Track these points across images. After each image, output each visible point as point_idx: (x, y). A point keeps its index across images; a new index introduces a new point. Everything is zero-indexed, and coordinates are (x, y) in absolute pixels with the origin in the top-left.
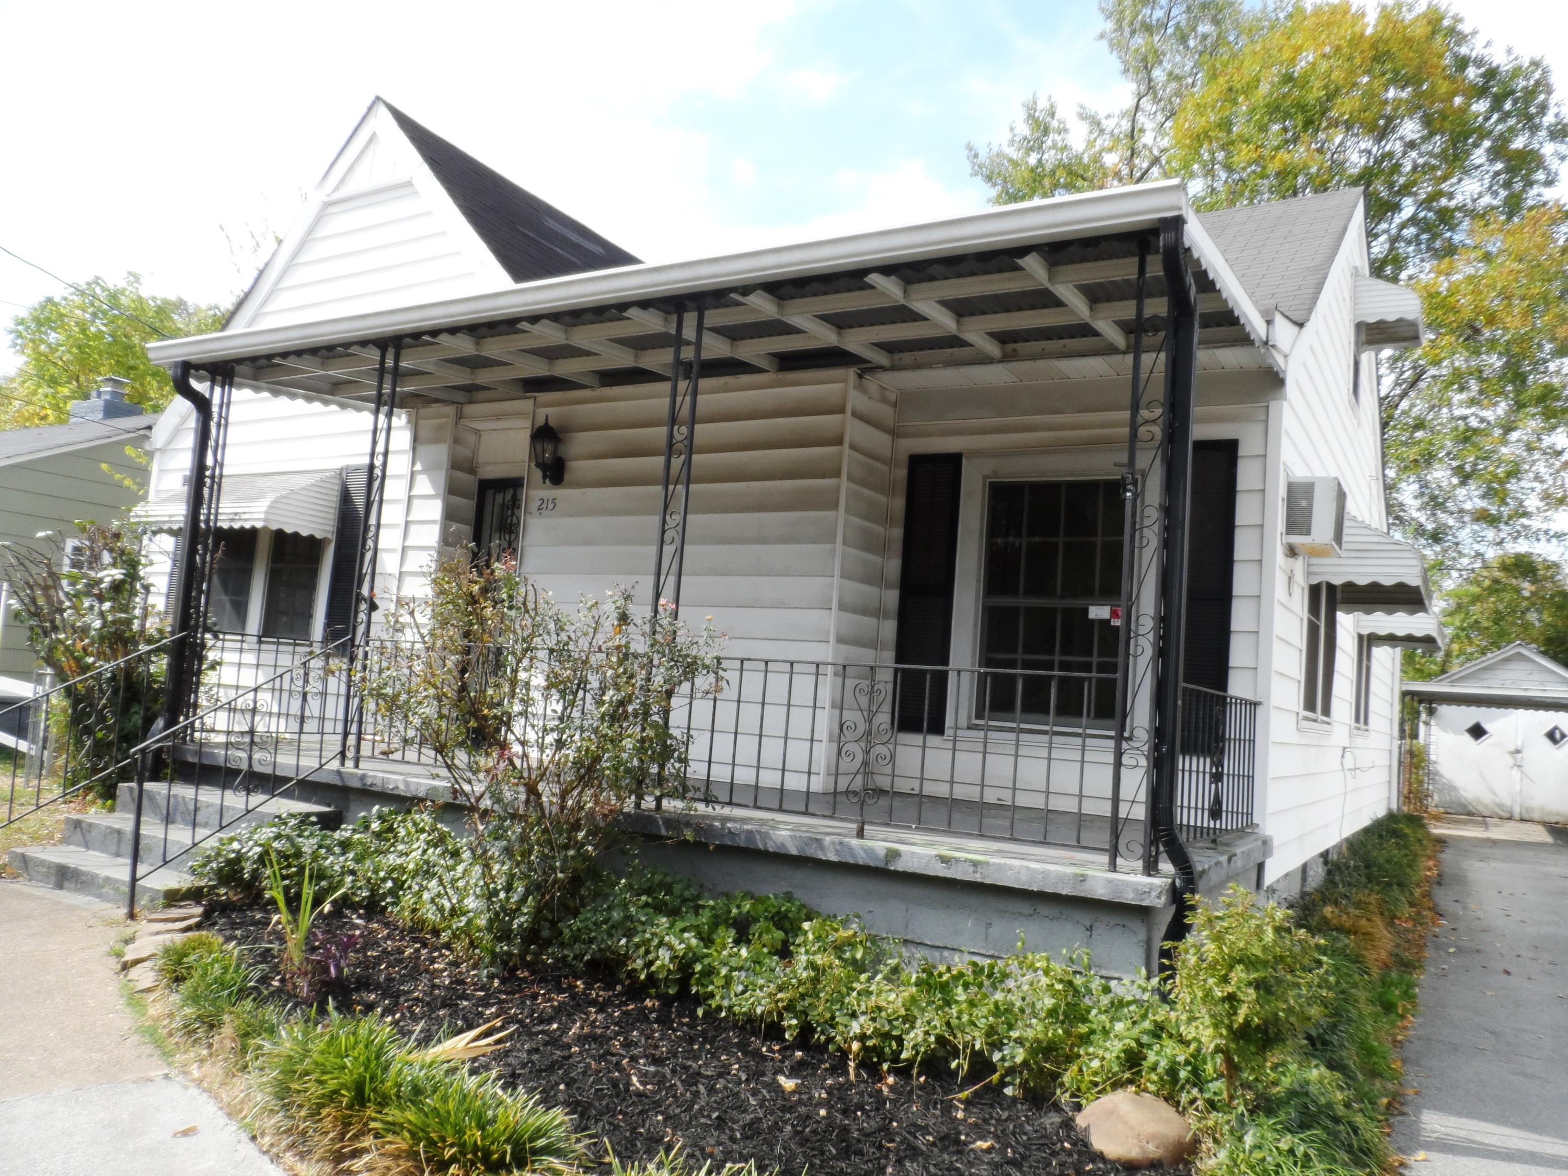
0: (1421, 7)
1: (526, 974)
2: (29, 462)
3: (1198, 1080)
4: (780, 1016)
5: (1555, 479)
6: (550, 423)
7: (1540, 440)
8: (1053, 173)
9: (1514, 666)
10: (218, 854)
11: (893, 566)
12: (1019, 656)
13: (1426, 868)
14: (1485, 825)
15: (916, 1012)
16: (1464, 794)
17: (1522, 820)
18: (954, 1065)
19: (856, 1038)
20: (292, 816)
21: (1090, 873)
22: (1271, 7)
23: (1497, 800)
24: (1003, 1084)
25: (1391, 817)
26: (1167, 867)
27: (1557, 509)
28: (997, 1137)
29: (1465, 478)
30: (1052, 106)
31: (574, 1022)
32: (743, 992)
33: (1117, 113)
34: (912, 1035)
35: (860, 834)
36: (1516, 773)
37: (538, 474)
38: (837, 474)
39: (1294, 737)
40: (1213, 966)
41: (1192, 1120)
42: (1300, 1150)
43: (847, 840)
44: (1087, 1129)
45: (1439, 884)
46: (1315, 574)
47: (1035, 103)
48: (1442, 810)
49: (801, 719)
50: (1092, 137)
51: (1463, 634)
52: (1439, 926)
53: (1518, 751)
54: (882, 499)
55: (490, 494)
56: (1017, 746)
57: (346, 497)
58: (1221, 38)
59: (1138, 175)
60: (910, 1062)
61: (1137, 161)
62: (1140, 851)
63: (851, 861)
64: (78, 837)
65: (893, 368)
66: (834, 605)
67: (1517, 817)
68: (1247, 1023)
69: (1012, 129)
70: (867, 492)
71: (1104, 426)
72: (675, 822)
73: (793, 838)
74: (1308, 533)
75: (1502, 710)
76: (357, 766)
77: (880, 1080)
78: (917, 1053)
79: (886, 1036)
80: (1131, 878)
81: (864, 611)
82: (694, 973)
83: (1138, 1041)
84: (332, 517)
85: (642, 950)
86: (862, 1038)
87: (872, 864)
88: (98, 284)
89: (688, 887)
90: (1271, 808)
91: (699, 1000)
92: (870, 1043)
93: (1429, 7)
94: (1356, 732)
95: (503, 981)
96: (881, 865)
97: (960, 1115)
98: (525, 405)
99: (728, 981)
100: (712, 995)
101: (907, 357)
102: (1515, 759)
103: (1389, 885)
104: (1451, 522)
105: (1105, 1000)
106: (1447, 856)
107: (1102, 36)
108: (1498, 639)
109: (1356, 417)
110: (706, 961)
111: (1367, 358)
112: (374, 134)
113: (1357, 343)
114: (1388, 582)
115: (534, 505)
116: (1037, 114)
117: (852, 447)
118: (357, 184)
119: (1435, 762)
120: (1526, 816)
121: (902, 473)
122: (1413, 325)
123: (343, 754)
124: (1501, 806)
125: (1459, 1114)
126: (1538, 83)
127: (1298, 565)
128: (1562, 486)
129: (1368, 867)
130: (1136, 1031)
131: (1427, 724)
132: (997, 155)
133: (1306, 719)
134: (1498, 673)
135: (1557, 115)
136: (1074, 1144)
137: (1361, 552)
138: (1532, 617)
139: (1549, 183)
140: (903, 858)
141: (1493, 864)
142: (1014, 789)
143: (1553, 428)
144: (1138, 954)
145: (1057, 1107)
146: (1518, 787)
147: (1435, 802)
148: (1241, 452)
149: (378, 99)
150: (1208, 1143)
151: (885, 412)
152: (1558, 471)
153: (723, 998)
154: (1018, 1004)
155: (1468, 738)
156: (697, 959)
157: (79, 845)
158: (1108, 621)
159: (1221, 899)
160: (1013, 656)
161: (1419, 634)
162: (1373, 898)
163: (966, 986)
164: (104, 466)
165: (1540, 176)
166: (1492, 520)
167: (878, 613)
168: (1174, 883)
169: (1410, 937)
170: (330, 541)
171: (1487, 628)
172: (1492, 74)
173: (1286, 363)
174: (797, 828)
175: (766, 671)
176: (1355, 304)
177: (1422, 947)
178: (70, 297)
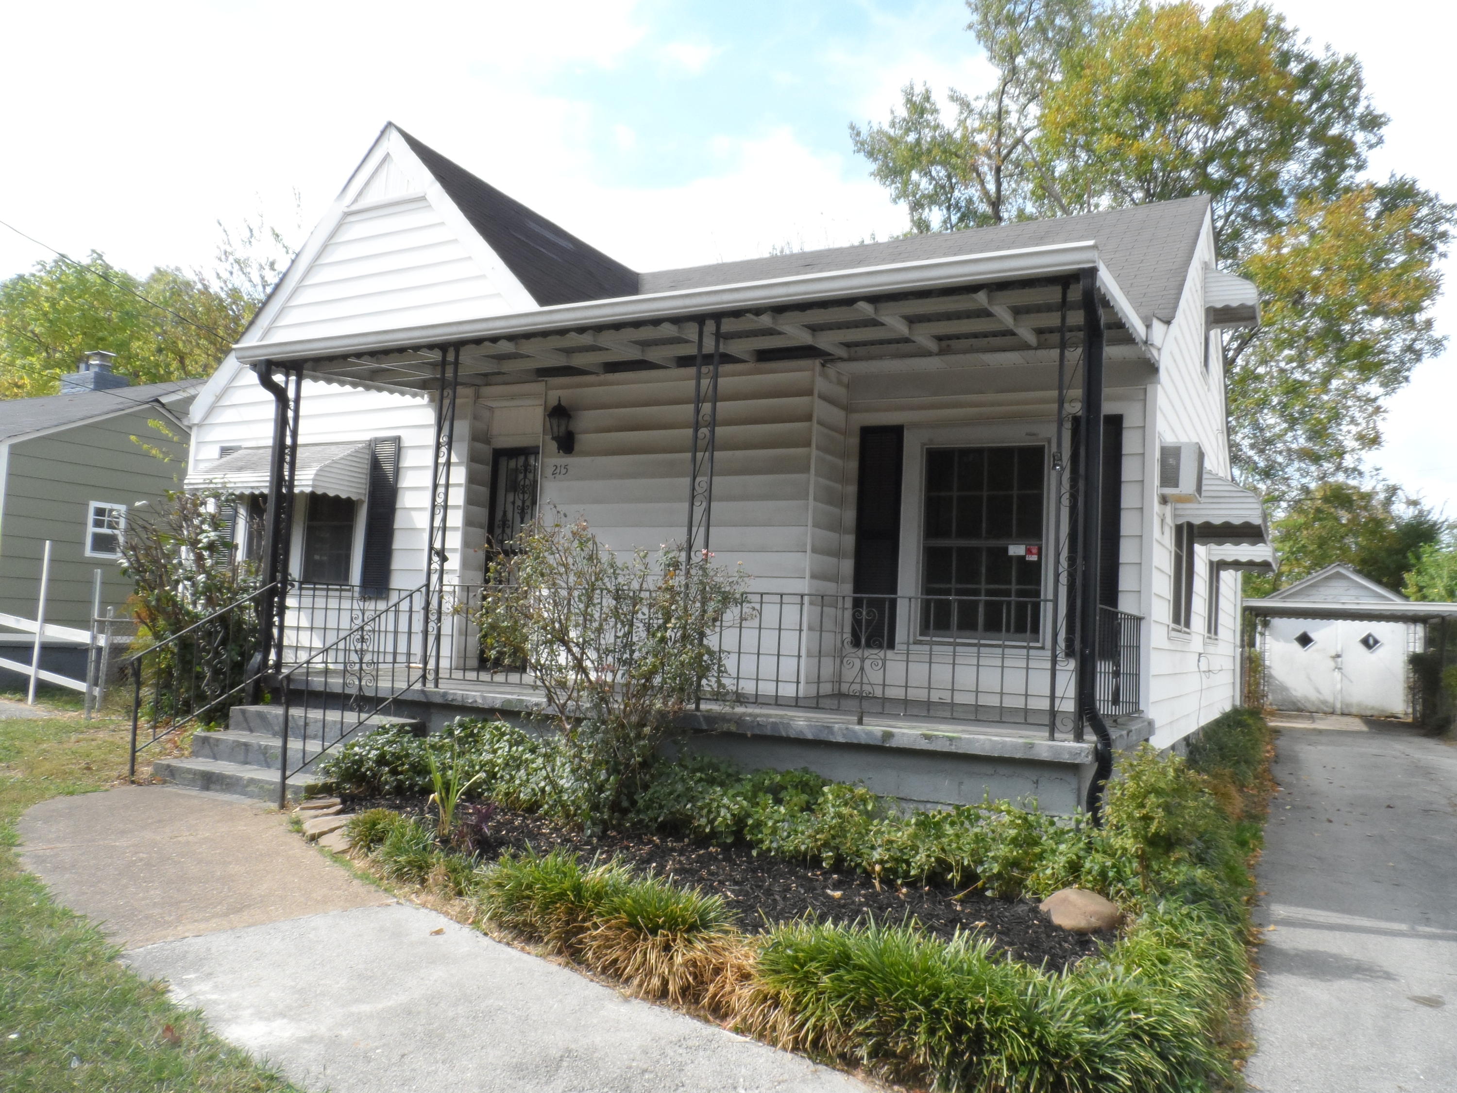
0: (1248, 9)
1: (614, 833)
2: (52, 434)
3: (1120, 878)
4: (819, 851)
5: (1368, 422)
6: (563, 403)
7: (1355, 388)
8: (929, 151)
9: (1335, 583)
10: (344, 757)
11: (850, 516)
12: (953, 585)
13: (1266, 751)
14: (1312, 719)
15: (919, 843)
16: (1294, 693)
17: (1343, 714)
18: (950, 877)
19: (877, 862)
20: (393, 726)
21: (1036, 742)
22: (1120, 6)
23: (1322, 698)
24: (984, 889)
25: (1235, 711)
26: (1091, 737)
27: (1370, 448)
28: (988, 919)
29: (1293, 422)
30: (927, 91)
31: (667, 861)
32: (789, 836)
33: (985, 95)
34: (918, 858)
35: (860, 722)
36: (1337, 675)
37: (554, 445)
38: (808, 444)
39: (1166, 644)
40: (1133, 797)
41: (1119, 904)
42: (1195, 914)
43: (850, 726)
44: (1049, 911)
45: (1276, 762)
46: (1180, 516)
47: (912, 88)
48: (1275, 707)
49: (790, 641)
50: (963, 117)
51: (1292, 558)
52: (1278, 791)
53: (1338, 656)
54: (839, 462)
55: (503, 462)
56: (954, 655)
57: (375, 464)
58: (1076, 31)
59: (1005, 152)
60: (918, 878)
61: (1003, 140)
62: (1071, 725)
63: (855, 741)
64: (207, 750)
65: (850, 359)
66: (809, 548)
67: (1339, 712)
68: (1156, 834)
69: (892, 112)
70: (829, 458)
71: (1018, 403)
72: (711, 718)
73: (809, 726)
74: (1176, 485)
75: (1325, 621)
76: (437, 686)
77: (897, 891)
78: (923, 870)
79: (897, 860)
80: (1066, 744)
81: (828, 553)
82: (747, 825)
83: (1077, 855)
84: (363, 481)
85: (705, 811)
86: (881, 862)
87: (871, 743)
88: (64, 262)
89: (730, 766)
90: (1153, 698)
91: (751, 845)
92: (888, 865)
93: (1255, 7)
94: (1208, 641)
95: (600, 839)
96: (880, 743)
97: (959, 908)
98: (538, 387)
99: (774, 831)
100: (762, 841)
101: (861, 351)
102: (1336, 662)
103: (1238, 762)
104: (1280, 459)
105: (1052, 830)
106: (1282, 742)
107: (970, 27)
108: (1320, 562)
109: (1207, 383)
110: (756, 816)
111: (1214, 333)
112: (388, 154)
113: (1206, 322)
114: (1237, 522)
115: (549, 471)
116: (914, 99)
117: (819, 423)
118: (373, 197)
119: (1269, 667)
120: (1346, 711)
121: (854, 441)
122: (1252, 308)
123: (424, 677)
124: (1325, 702)
125: (1297, 905)
126: (1350, 78)
127: (1168, 509)
128: (1374, 428)
129: (1221, 749)
130: (1075, 849)
131: (1262, 634)
132: (878, 132)
133: (1174, 630)
134: (1322, 589)
135: (1368, 107)
136: (1040, 921)
137: (1216, 498)
138: (1350, 540)
139: (1359, 168)
140: (896, 738)
141: (1320, 747)
142: (953, 690)
143: (1368, 379)
144: (1071, 798)
145: (1022, 901)
146: (1339, 686)
147: (1270, 700)
148: (1126, 423)
149: (390, 124)
150: (1131, 917)
151: (841, 392)
152: (1371, 415)
153: (771, 842)
154: (990, 835)
155: (1296, 646)
156: (748, 815)
157: (207, 757)
158: (1023, 557)
159: (1135, 753)
160: (948, 586)
161: (1258, 560)
162: (1227, 771)
163: (952, 824)
164: (133, 438)
165: (1352, 161)
166: (1316, 459)
167: (837, 553)
168: (1096, 747)
169: (1256, 800)
170: (362, 502)
171: (1313, 552)
172: (1312, 68)
173: (1159, 354)
174: (808, 719)
175: (781, 603)
176: (1206, 292)
177: (1265, 807)
178: (38, 274)
